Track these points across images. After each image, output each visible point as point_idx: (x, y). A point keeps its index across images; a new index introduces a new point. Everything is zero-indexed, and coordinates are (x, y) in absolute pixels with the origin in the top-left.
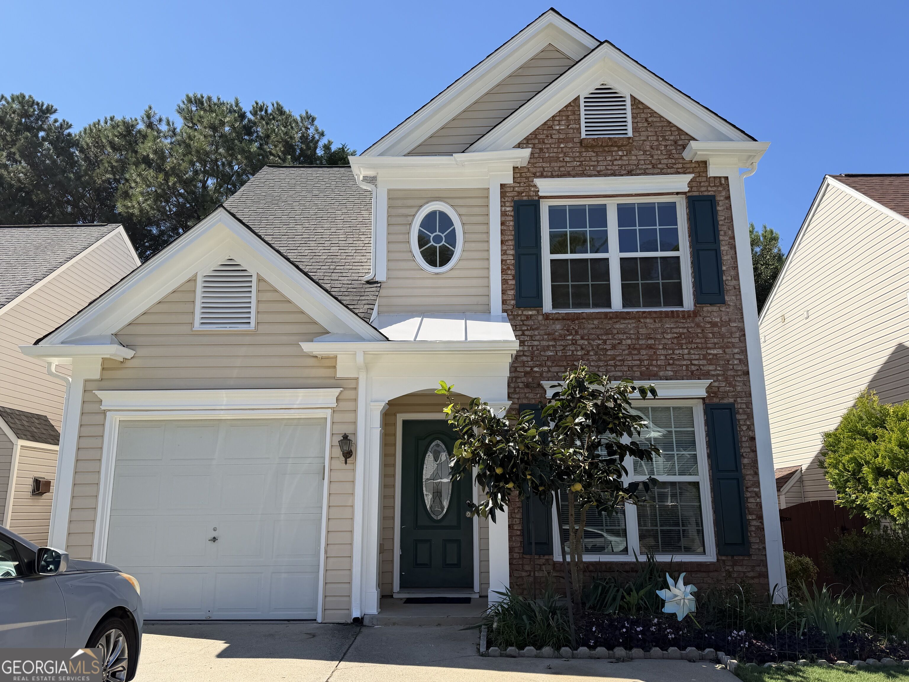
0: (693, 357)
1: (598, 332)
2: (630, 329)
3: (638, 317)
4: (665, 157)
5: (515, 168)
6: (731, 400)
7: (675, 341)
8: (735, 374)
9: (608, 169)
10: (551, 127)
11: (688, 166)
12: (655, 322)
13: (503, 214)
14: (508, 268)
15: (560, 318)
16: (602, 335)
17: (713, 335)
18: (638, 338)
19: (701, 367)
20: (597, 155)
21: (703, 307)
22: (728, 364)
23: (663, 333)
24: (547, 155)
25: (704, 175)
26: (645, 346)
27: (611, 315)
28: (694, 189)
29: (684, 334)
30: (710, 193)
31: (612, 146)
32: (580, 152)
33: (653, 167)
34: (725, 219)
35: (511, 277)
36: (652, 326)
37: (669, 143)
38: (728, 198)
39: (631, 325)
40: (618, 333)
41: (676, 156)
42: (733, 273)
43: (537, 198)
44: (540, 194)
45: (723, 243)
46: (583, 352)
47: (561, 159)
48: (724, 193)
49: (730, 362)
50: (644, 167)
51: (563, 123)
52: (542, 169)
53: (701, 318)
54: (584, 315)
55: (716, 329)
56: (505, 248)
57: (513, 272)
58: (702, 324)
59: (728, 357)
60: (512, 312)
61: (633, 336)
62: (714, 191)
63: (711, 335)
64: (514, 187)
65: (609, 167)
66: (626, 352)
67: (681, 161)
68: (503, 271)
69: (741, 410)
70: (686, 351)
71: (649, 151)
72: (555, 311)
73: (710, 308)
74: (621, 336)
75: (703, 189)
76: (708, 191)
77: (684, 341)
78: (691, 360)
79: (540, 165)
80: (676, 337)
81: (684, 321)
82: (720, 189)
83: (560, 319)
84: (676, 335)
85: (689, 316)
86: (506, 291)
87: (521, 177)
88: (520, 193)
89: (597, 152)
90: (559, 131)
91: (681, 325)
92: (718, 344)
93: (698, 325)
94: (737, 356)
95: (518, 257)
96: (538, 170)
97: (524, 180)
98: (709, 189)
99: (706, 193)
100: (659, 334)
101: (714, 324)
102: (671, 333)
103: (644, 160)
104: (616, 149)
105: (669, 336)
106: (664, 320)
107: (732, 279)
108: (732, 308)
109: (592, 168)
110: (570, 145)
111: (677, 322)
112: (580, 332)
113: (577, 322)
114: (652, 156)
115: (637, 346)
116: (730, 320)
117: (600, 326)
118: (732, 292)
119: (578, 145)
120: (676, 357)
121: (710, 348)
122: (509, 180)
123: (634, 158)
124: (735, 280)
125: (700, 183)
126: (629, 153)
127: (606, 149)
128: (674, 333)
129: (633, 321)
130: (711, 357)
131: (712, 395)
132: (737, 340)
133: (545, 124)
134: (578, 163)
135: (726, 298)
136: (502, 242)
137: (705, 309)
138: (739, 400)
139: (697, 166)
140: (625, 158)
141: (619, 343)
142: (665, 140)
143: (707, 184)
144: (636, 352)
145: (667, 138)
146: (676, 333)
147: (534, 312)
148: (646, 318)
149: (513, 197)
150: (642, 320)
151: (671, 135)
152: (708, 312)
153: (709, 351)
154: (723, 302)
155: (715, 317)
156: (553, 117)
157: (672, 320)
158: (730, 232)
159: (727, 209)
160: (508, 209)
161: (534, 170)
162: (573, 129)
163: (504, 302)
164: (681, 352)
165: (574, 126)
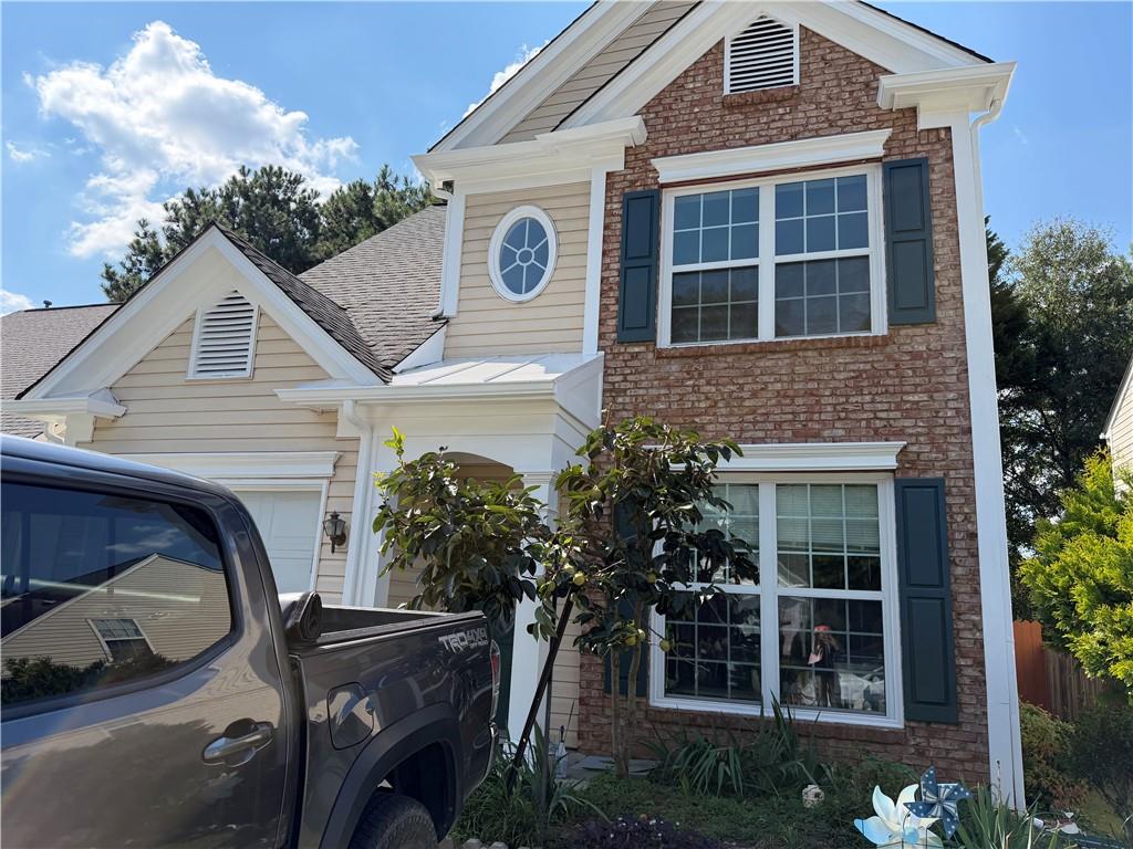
0: (879, 406)
1: (732, 373)
2: (781, 367)
3: (793, 350)
4: (851, 108)
5: (627, 149)
6: (939, 474)
7: (851, 383)
8: (948, 432)
9: (761, 136)
10: (683, 86)
11: (886, 117)
12: (821, 355)
13: (608, 213)
14: (611, 289)
16: (737, 377)
17: (914, 372)
18: (793, 381)
19: (892, 422)
20: (746, 118)
21: (899, 329)
22: (937, 417)
23: (831, 372)
24: (674, 125)
25: (911, 128)
26: (802, 392)
27: (752, 347)
28: (895, 151)
29: (865, 371)
30: (919, 156)
31: (768, 102)
32: (721, 116)
33: (831, 126)
34: (943, 193)
35: (613, 301)
36: (816, 362)
37: (857, 87)
38: (950, 159)
39: (783, 362)
40: (762, 374)
41: (867, 105)
42: (951, 274)
43: (656, 187)
44: (661, 181)
45: (938, 229)
47: (694, 128)
48: (943, 153)
49: (940, 415)
50: (815, 127)
51: (700, 78)
52: (665, 145)
53: (895, 347)
55: (919, 363)
56: (608, 261)
57: (617, 293)
58: (897, 356)
59: (936, 405)
60: (611, 350)
61: (785, 378)
62: (928, 152)
63: (910, 372)
64: (625, 175)
65: (763, 133)
66: (774, 401)
67: (875, 112)
68: (603, 293)
69: (954, 490)
70: (868, 398)
71: (824, 102)
73: (910, 331)
74: (766, 378)
75: (909, 150)
76: (916, 152)
77: (865, 383)
78: (875, 412)
79: (664, 140)
80: (853, 378)
81: (867, 352)
82: (937, 146)
83: (676, 357)
84: (852, 374)
85: (876, 345)
86: (605, 320)
87: (636, 159)
88: (633, 183)
89: (746, 113)
90: (693, 91)
91: (863, 358)
92: (921, 385)
93: (889, 358)
94: (951, 404)
95: (624, 273)
96: (660, 147)
97: (640, 163)
98: (919, 148)
99: (913, 156)
100: (825, 373)
101: (915, 356)
102: (845, 370)
103: (817, 117)
104: (775, 105)
105: (842, 376)
106: (835, 352)
107: (949, 285)
108: (948, 328)
109: (737, 136)
110: (708, 108)
111: (855, 354)
112: (706, 374)
113: (701, 360)
114: (829, 110)
115: (791, 393)
116: (943, 349)
117: (736, 365)
118: (949, 304)
119: (720, 106)
120: (851, 407)
121: (908, 393)
122: (619, 166)
123: (801, 115)
124: (956, 285)
125: (905, 141)
126: (794, 109)
127: (760, 107)
128: (849, 371)
129: (787, 355)
130: (908, 406)
131: (907, 465)
132: (954, 378)
133: (674, 82)
134: (718, 132)
135: (939, 314)
136: (604, 253)
137: (903, 332)
138: (952, 473)
139: (900, 115)
140: (787, 117)
141: (762, 389)
142: (850, 82)
143: (915, 141)
144: (788, 401)
145: (854, 80)
146: (854, 371)
147: (643, 349)
148: (806, 350)
149: (623, 189)
150: (800, 354)
151: (861, 74)
152: (907, 336)
153: (905, 398)
154: (934, 322)
155: (919, 344)
156: (685, 72)
157: (849, 351)
158: (950, 212)
159: (947, 176)
160: (615, 206)
161: (653, 149)
162: (714, 85)
163: (601, 336)
164: (859, 399)
165: (715, 81)
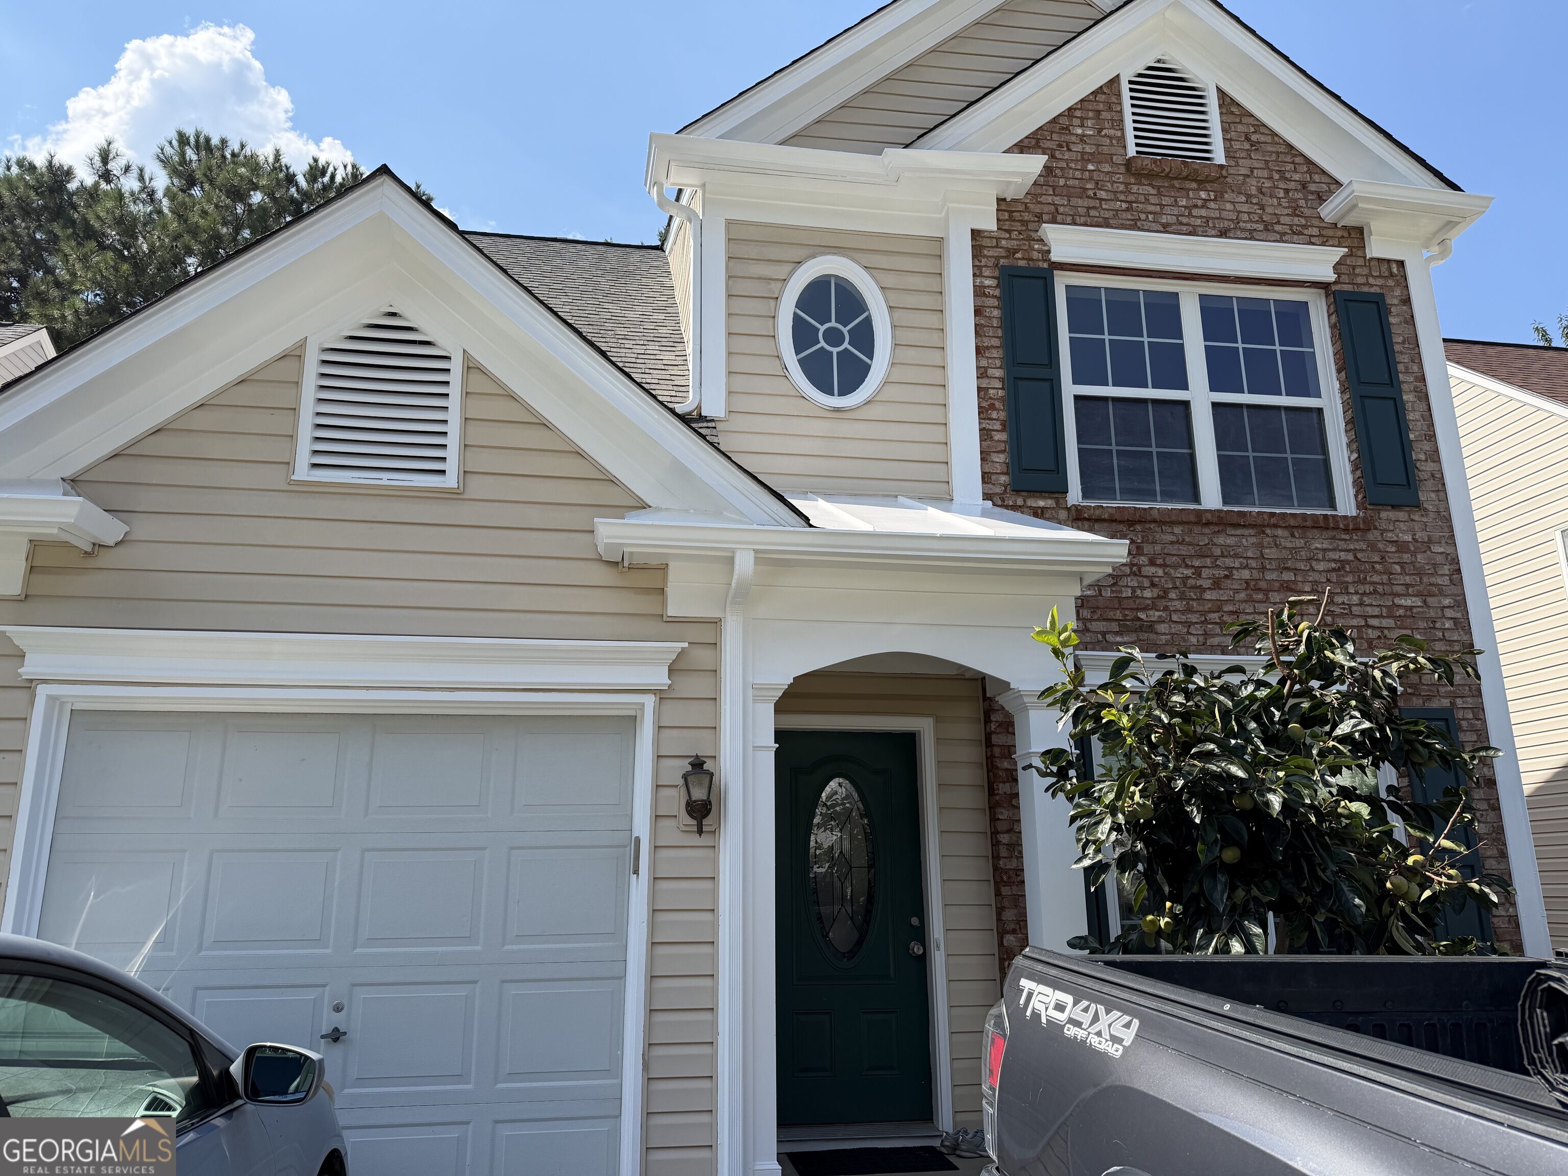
0: (1370, 611)
1: (1184, 550)
2: (1247, 548)
3: (1260, 525)
4: (1286, 211)
5: (1000, 201)
6: (1446, 703)
7: (1334, 577)
8: (1448, 648)
9: (1181, 224)
10: (1067, 128)
11: (1330, 233)
12: (1293, 536)
13: (979, 292)
14: (992, 407)
15: (1106, 516)
16: (1191, 556)
17: (1402, 568)
18: (1263, 569)
19: (1386, 632)
20: (1159, 194)
21: (1379, 511)
22: (1434, 628)
23: (1309, 560)
24: (1062, 182)
25: (1360, 253)
26: (1277, 584)
28: (1345, 278)
29: (1348, 562)
30: (1372, 290)
31: (1186, 178)
32: (1127, 184)
33: (1266, 229)
34: (1403, 342)
35: (998, 426)
36: (1289, 545)
37: (1292, 185)
38: (1407, 301)
39: (1248, 540)
40: (1223, 556)
41: (1307, 212)
42: (1427, 446)
43: (1045, 265)
44: (1055, 257)
45: (1405, 387)
46: (1156, 591)
47: (1091, 193)
48: (1397, 292)
49: (1438, 625)
50: (1248, 226)
51: (1090, 123)
52: (1052, 208)
53: (1377, 533)
54: (1155, 514)
55: (1406, 557)
56: (984, 363)
57: (1002, 415)
58: (1380, 545)
59: (1432, 613)
61: (1253, 563)
62: (1381, 287)
63: (1398, 568)
64: (998, 239)
65: (1185, 220)
67: (1316, 222)
68: (981, 411)
69: (1464, 724)
70: (1355, 599)
71: (1255, 196)
72: (1092, 503)
73: (1392, 514)
74: (1229, 562)
75: (1360, 280)
76: (1367, 284)
77: (1349, 579)
78: (1365, 617)
79: (1050, 199)
80: (1334, 570)
81: (1347, 537)
82: (1391, 283)
84: (1334, 565)
85: (1356, 529)
86: (988, 453)
87: (1011, 219)
88: (1011, 252)
89: (1158, 188)
90: (1082, 138)
91: (1343, 545)
92: (1412, 586)
93: (1373, 547)
94: (1449, 613)
95: (1013, 382)
96: (1046, 209)
97: (1018, 226)
98: (1371, 281)
99: (1365, 289)
100: (1303, 560)
101: (1402, 547)
102: (1324, 559)
103: (1249, 213)
104: (1194, 185)
105: (1321, 566)
106: (1310, 533)
107: (1426, 460)
108: (1432, 515)
109: (1151, 217)
110: (1107, 168)
111: (1334, 538)
112: (1147, 548)
113: (1138, 527)
114: (1262, 208)
115: (1263, 585)
116: (1430, 541)
118: (1430, 484)
119: (1122, 169)
120: (1338, 610)
121: (1399, 595)
122: (990, 224)
123: (1229, 206)
124: (1434, 462)
125: (1354, 267)
126: (1219, 196)
127: (1176, 183)
128: (1330, 561)
129: (1252, 532)
130: (1401, 612)
131: (1409, 691)
132: (1446, 581)
133: (1054, 120)
134: (1124, 206)
135: (1422, 497)
136: (979, 351)
137: (1384, 515)
138: (1459, 702)
139: (1346, 235)
140: (1212, 205)
141: (1226, 577)
142: (1283, 178)
143: (1365, 271)
144: (1260, 596)
145: (1287, 175)
146: (1334, 560)
147: (1050, 503)
148: (1276, 526)
149: (998, 258)
150: (1268, 531)
151: (1295, 171)
152: (1389, 520)
153: (1397, 601)
154: (1417, 505)
155: (1403, 532)
156: (1070, 109)
157: (1326, 534)
158: (1415, 368)
159: (1406, 322)
160: (988, 282)
161: (1037, 209)
162: (1111, 138)
163: (986, 477)
164: (1345, 599)
165: (1112, 132)
